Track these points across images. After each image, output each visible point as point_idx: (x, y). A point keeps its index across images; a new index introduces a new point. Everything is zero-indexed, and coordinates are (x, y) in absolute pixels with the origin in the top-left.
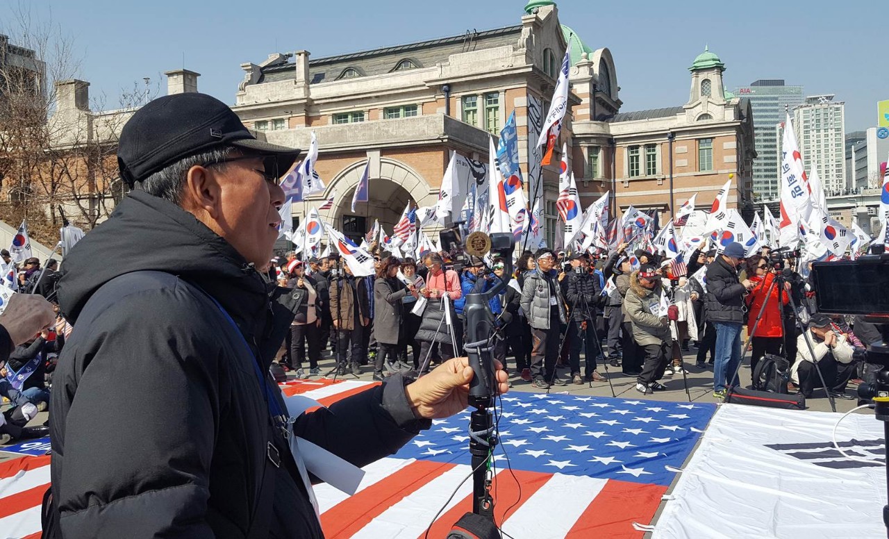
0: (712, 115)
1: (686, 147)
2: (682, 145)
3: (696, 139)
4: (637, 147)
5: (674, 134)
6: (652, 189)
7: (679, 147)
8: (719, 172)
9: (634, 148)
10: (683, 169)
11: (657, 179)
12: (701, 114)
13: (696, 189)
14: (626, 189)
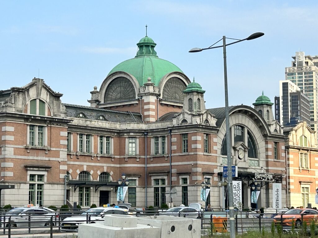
0: (187, 121)
1: (176, 139)
2: (175, 137)
3: (180, 134)
4: (158, 137)
5: (171, 130)
6: (163, 163)
7: (173, 138)
8: (190, 153)
9: (157, 138)
10: (175, 151)
11: (165, 157)
12: (182, 119)
13: (180, 163)
14: (152, 162)
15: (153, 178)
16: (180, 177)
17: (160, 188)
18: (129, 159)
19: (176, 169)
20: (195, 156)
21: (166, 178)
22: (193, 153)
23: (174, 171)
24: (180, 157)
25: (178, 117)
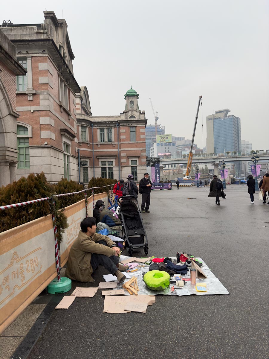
0: (135, 116)
1: (125, 130)
2: (123, 129)
3: (129, 127)
4: (103, 129)
5: (119, 123)
6: (110, 149)
7: (122, 130)
8: (139, 142)
10: (124, 140)
11: (112, 144)
12: (131, 115)
13: (129, 149)
14: (99, 148)
15: (100, 160)
16: (130, 159)
17: (107, 168)
18: (83, 144)
19: (125, 154)
20: (144, 143)
21: (113, 160)
22: (142, 142)
23: (123, 155)
24: (130, 144)
25: (126, 113)
